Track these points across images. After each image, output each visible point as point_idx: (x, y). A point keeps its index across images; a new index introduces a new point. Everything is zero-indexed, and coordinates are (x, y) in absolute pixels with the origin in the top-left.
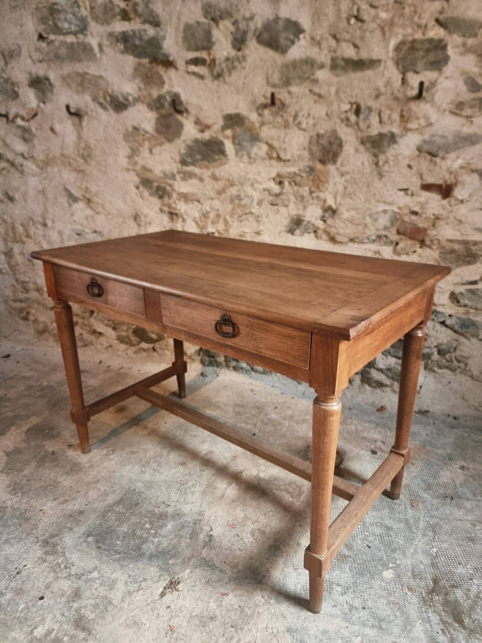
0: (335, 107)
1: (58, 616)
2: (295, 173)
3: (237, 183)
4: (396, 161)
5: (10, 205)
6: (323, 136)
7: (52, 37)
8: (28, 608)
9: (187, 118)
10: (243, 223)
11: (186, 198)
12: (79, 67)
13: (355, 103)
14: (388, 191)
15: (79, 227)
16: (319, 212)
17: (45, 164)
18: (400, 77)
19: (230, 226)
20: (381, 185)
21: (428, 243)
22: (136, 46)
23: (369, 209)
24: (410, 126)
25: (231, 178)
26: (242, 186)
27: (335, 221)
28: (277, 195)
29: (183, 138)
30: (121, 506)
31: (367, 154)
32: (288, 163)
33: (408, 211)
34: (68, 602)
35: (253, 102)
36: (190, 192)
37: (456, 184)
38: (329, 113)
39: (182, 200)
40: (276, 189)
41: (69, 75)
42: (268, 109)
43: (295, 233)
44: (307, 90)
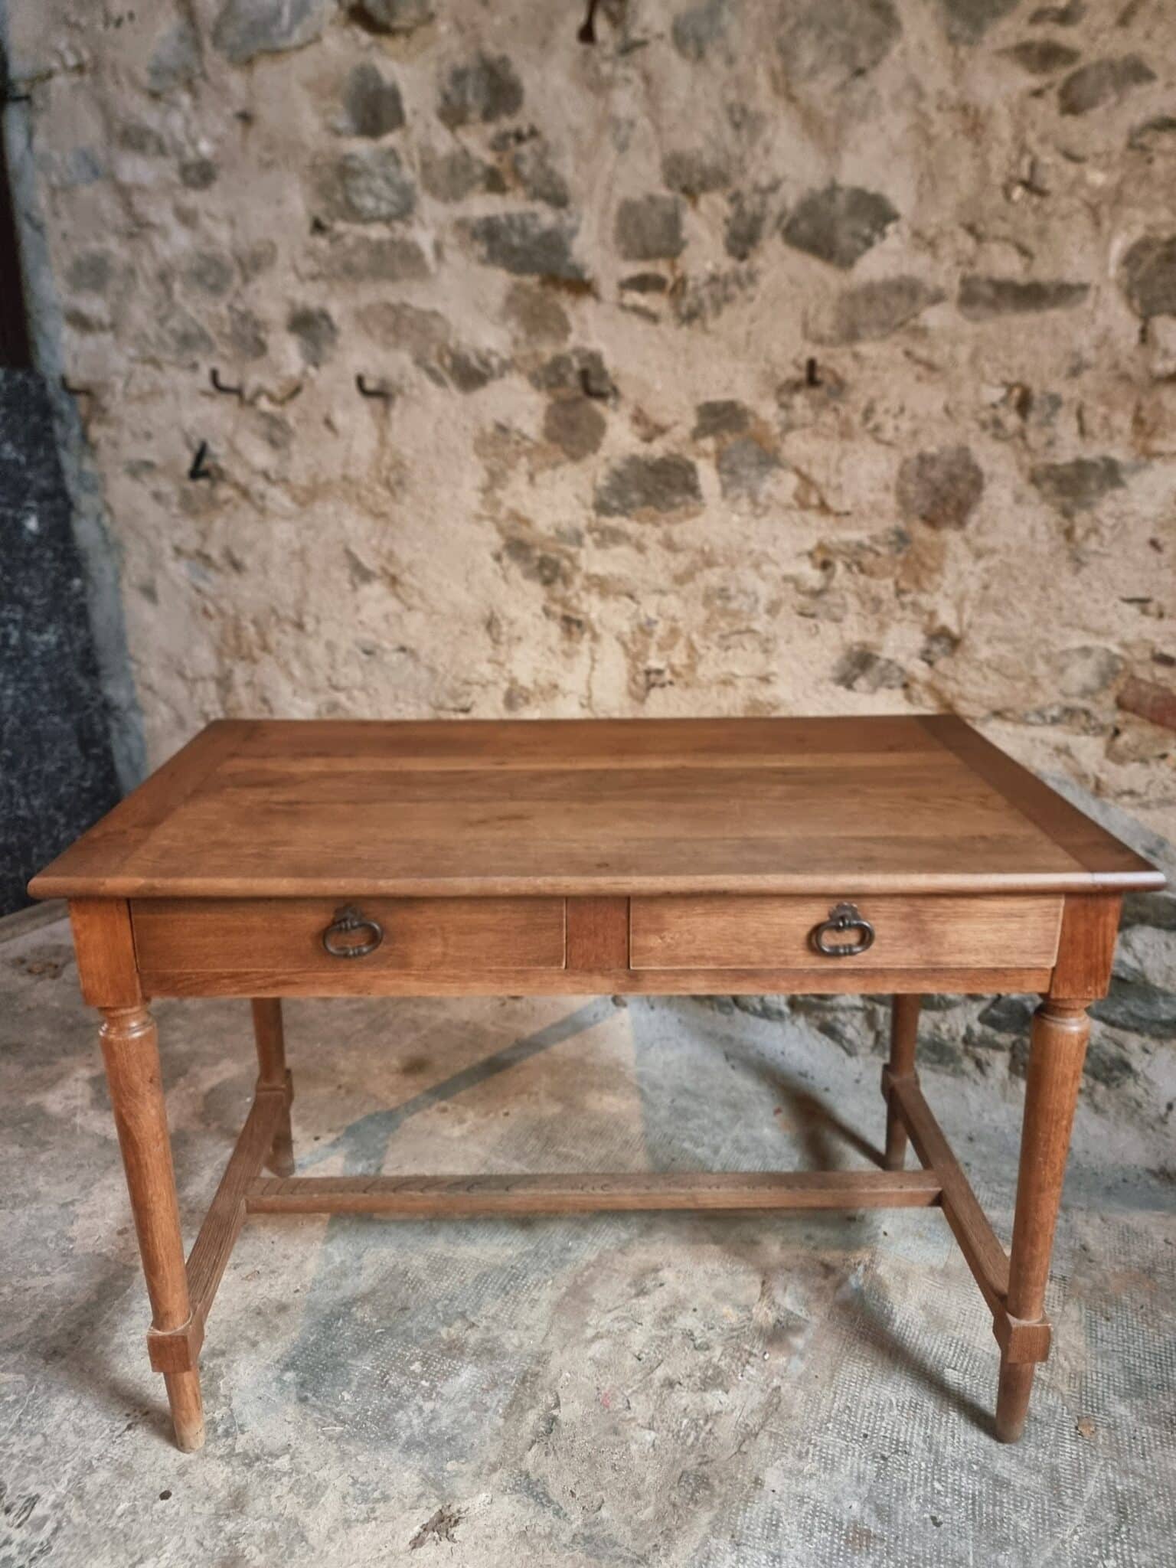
0: (967, 393)
1: (190, 1543)
2: (860, 545)
3: (721, 560)
4: (1120, 527)
5: (235, 579)
6: (933, 460)
7: (340, 226)
8: (136, 1513)
9: (615, 409)
10: (730, 653)
11: (602, 586)
12: (391, 292)
13: (1018, 385)
14: (1096, 601)
15: (368, 636)
16: (917, 640)
17: (309, 495)
18: (1137, 326)
19: (701, 657)
20: (1078, 587)
22: (514, 251)
23: (1045, 641)
24: (1157, 445)
25: (707, 548)
26: (733, 567)
27: (956, 664)
28: (817, 594)
29: (603, 453)
30: (368, 1308)
31: (1046, 507)
32: (845, 520)
33: (1148, 655)
34: (217, 1516)
35: (768, 377)
36: (612, 575)
38: (952, 406)
39: (595, 590)
40: (814, 577)
41: (370, 308)
42: (804, 391)
43: (855, 685)
44: (899, 353)
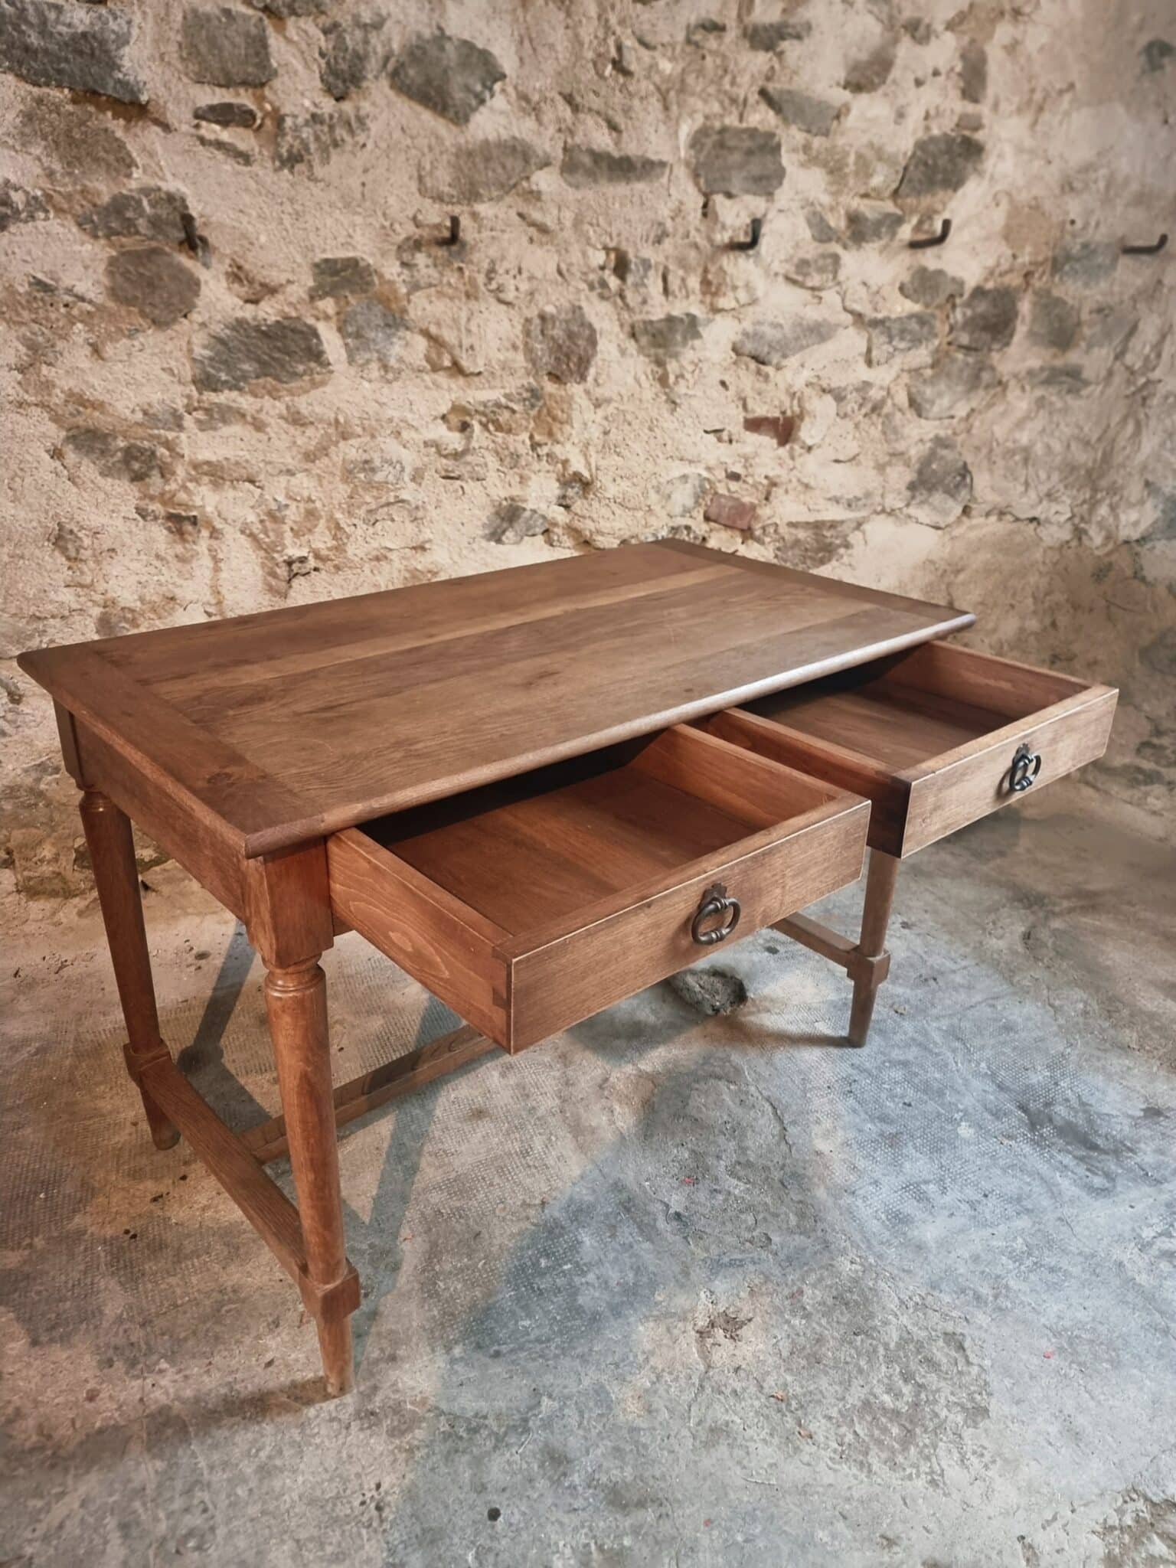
0: (575, 256)
1: (565, 1518)
2: (498, 405)
3: (359, 430)
4: (698, 372)
6: (553, 318)
8: (488, 1550)
10: (379, 527)
11: (216, 474)
13: (616, 250)
14: (689, 435)
16: (553, 489)
18: (701, 201)
20: (675, 424)
21: (758, 533)
23: (655, 474)
24: (723, 302)
25: (342, 420)
26: (373, 436)
27: (590, 504)
28: (457, 456)
30: (446, 1257)
31: (642, 358)
32: (476, 379)
33: (724, 474)
34: (556, 1482)
35: (386, 232)
37: (801, 417)
38: (564, 267)
39: (206, 479)
40: (454, 440)
42: (429, 251)
43: (504, 538)
44: (513, 213)
